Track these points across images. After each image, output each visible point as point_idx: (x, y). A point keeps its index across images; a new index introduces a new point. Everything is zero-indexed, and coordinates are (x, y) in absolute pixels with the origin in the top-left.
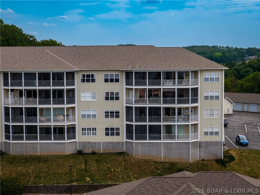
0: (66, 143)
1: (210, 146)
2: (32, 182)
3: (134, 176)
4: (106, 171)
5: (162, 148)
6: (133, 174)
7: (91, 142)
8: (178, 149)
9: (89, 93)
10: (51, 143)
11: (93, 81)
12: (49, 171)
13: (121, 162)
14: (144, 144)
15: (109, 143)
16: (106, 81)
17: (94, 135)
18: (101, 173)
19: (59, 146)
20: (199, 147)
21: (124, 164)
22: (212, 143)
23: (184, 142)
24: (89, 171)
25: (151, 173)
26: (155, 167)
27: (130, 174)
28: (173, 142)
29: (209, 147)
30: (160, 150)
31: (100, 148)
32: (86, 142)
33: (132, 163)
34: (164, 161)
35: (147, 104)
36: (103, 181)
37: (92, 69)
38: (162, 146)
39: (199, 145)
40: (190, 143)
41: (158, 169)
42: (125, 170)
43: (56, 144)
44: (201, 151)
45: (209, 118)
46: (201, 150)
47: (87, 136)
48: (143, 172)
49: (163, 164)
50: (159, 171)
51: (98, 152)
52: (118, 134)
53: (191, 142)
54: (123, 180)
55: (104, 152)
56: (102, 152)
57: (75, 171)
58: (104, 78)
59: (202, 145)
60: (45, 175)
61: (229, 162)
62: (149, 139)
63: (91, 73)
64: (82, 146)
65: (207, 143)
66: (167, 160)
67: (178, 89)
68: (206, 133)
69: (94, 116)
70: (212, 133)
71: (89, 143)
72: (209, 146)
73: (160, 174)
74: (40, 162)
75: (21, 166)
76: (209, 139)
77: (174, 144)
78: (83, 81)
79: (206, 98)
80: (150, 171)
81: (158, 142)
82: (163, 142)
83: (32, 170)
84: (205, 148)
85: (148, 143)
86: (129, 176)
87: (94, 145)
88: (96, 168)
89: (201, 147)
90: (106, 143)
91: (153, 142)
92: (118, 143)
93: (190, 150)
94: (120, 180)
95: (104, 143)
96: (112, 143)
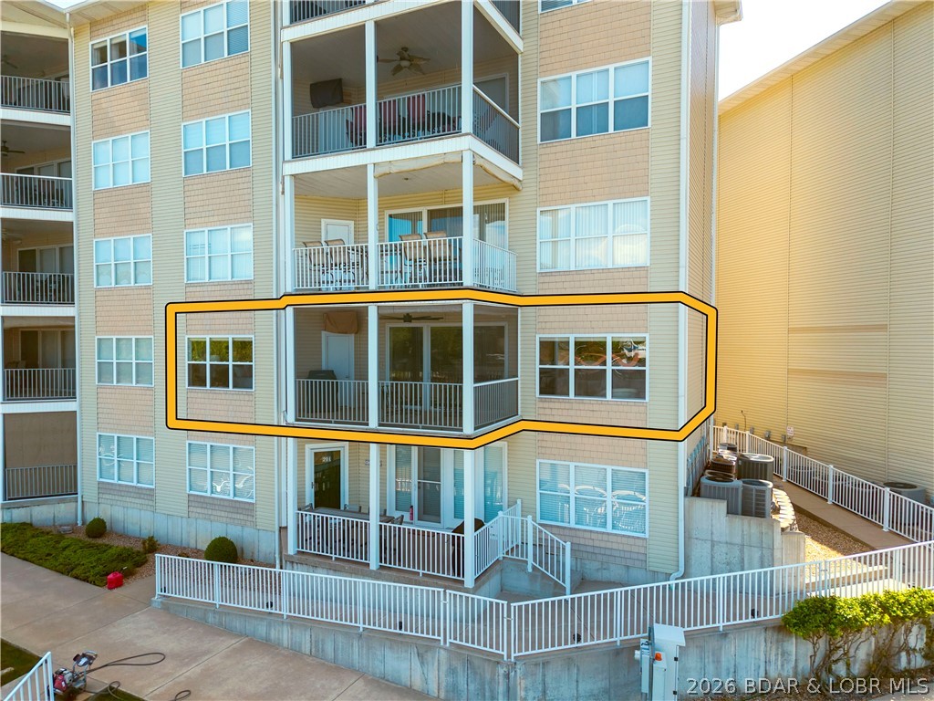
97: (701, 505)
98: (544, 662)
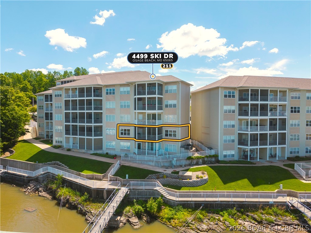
97: (182, 148)
98: (164, 162)
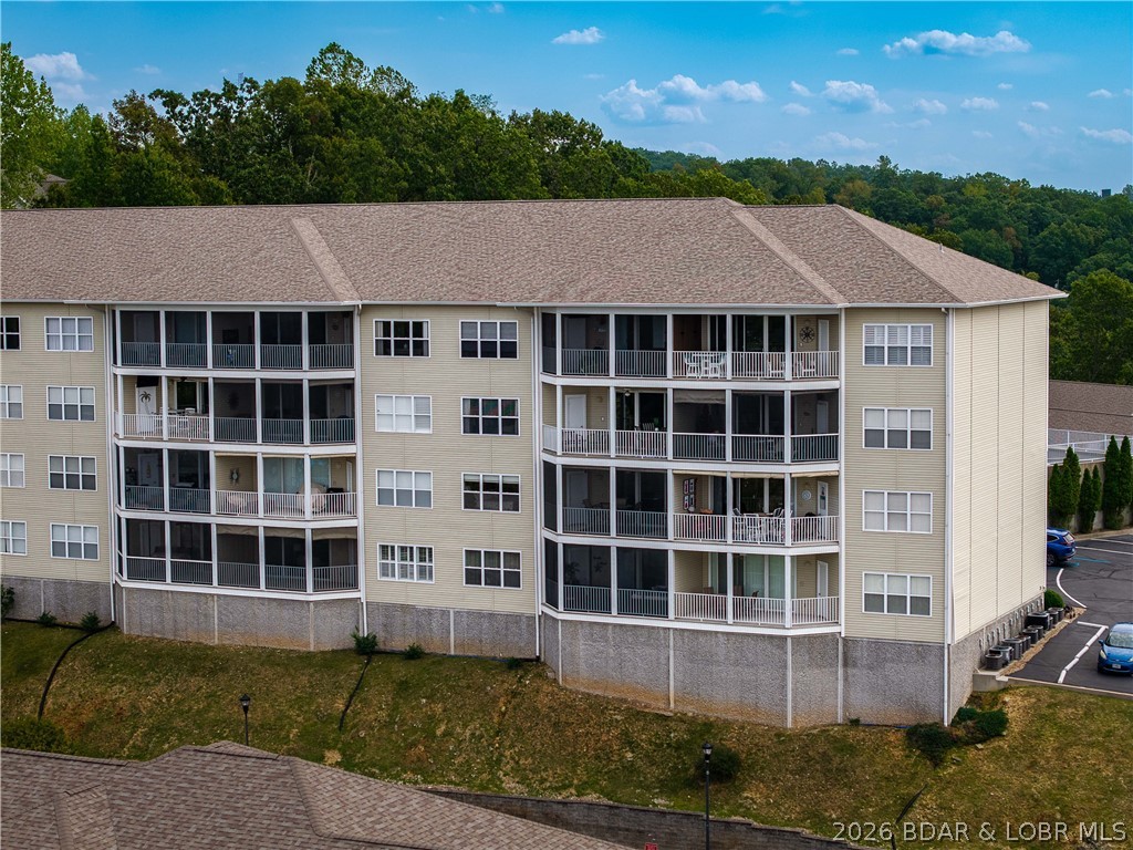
0: (308, 602)
1: (893, 661)
2: (134, 746)
3: (517, 763)
4: (414, 730)
5: (672, 652)
6: (520, 753)
7: (413, 607)
8: (736, 663)
9: (403, 403)
10: (259, 598)
11: (420, 349)
12: (207, 709)
13: (495, 700)
14: (597, 628)
15: (480, 615)
16: (469, 350)
17: (425, 578)
18: (394, 737)
19: (286, 613)
20: (846, 664)
21: (504, 708)
22: (899, 647)
23: (763, 636)
24: (355, 726)
25: (597, 757)
26: (625, 733)
27: (507, 753)
28: (717, 633)
29: (888, 665)
30: (664, 662)
31: (448, 637)
32: (394, 605)
33: (536, 710)
34: (676, 714)
35: (609, 457)
36: (386, 770)
37: (413, 299)
38: (671, 644)
39: (845, 653)
40: (789, 640)
41: (630, 743)
42: (493, 738)
43: (275, 604)
44: (850, 679)
45: (886, 530)
46: (854, 676)
47: (397, 579)
48: (565, 750)
49: (664, 723)
50: (633, 752)
51: (440, 652)
52: (513, 580)
53: (792, 637)
54: (462, 776)
55: (461, 654)
56: (452, 653)
57: (300, 719)
58: (461, 340)
59: (858, 654)
60: (186, 726)
61: (967, 744)
62: (622, 611)
63: (411, 318)
64: (381, 620)
65: (877, 645)
66: (690, 711)
67: (736, 394)
68: (873, 602)
69: (424, 498)
70: (897, 603)
71: (405, 609)
72: (885, 660)
73: (632, 765)
74: (194, 671)
75: (125, 680)
76: (885, 626)
77: (721, 638)
78: (384, 349)
79: (873, 438)
80: (595, 750)
81: (653, 628)
82: (676, 629)
83: (155, 703)
84: (871, 668)
85: (615, 625)
86: (499, 761)
87: (423, 620)
88: (383, 715)
89: (850, 662)
90: (470, 613)
91: (635, 626)
92: (515, 619)
93: (790, 673)
94: (452, 773)
95: (462, 616)
96: (492, 616)
